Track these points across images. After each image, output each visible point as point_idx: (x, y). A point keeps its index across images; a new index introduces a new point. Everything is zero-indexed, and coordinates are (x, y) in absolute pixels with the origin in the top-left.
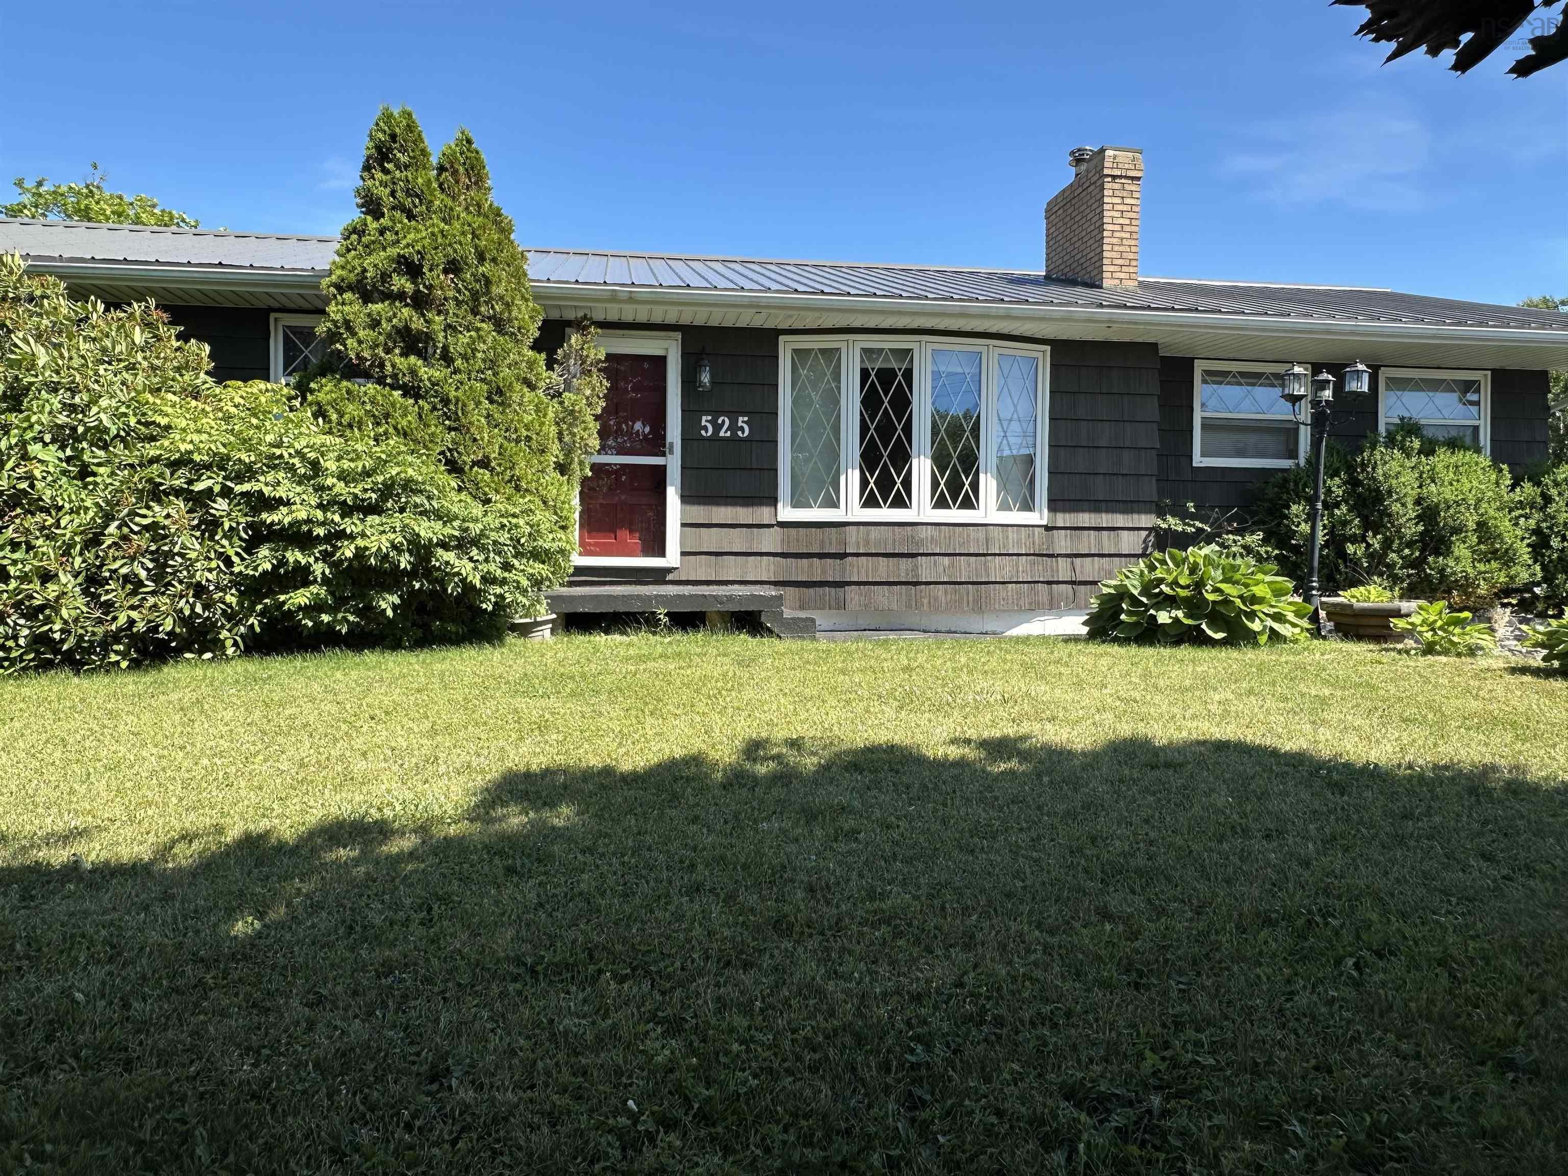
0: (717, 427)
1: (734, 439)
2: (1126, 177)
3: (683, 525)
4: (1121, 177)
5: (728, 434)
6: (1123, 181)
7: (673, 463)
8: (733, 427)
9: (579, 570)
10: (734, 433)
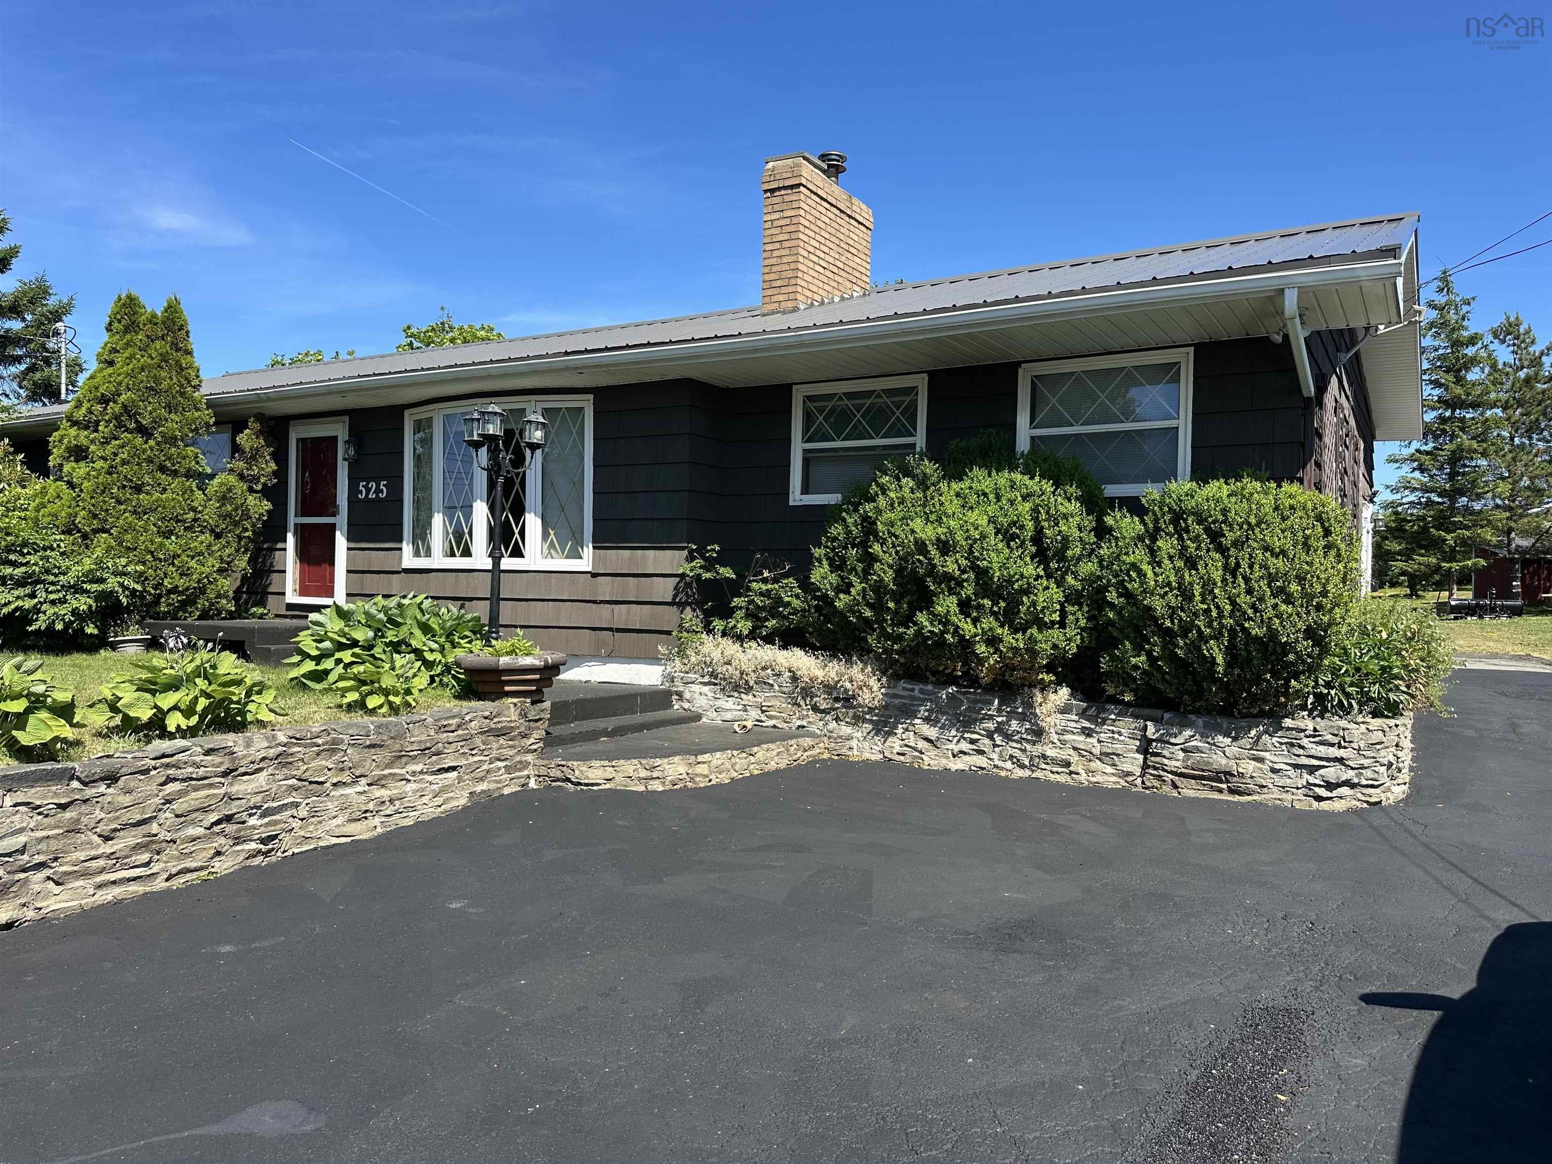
0: (368, 490)
1: (378, 499)
2: (785, 188)
3: (348, 571)
4: (779, 189)
5: (374, 496)
6: (783, 192)
7: (342, 520)
8: (378, 491)
9: (290, 607)
10: (377, 496)
